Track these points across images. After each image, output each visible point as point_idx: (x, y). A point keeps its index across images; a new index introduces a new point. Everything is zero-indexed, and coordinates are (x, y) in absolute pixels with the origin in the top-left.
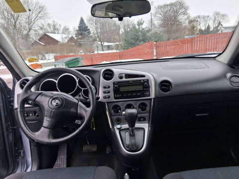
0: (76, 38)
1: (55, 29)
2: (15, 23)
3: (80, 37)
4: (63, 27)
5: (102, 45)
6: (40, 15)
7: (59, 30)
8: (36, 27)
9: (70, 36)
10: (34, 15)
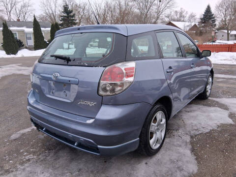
0: (198, 26)
1: (181, 16)
2: (147, 12)
3: (203, 25)
4: (189, 14)
5: (228, 34)
6: (168, 5)
7: (185, 17)
8: (162, 16)
9: (193, 24)
10: (163, 5)
